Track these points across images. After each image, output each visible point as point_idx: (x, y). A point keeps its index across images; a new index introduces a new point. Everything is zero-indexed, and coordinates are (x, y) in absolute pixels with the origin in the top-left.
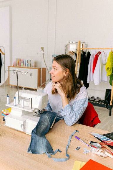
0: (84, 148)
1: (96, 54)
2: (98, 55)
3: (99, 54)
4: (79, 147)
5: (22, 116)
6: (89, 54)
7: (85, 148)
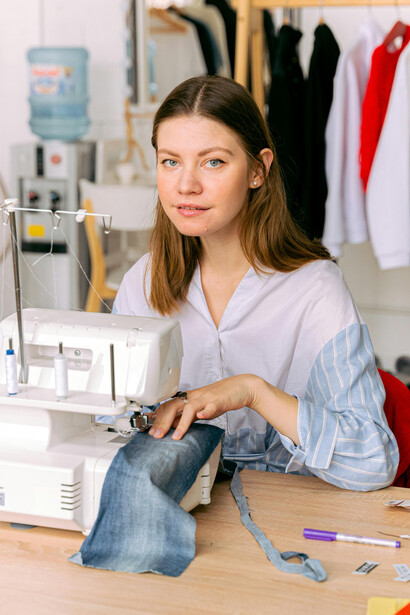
0: (395, 566)
1: (379, 42)
2: (391, 50)
3: (398, 42)
4: (370, 563)
5: (52, 444)
6: (327, 44)
7: (400, 566)
